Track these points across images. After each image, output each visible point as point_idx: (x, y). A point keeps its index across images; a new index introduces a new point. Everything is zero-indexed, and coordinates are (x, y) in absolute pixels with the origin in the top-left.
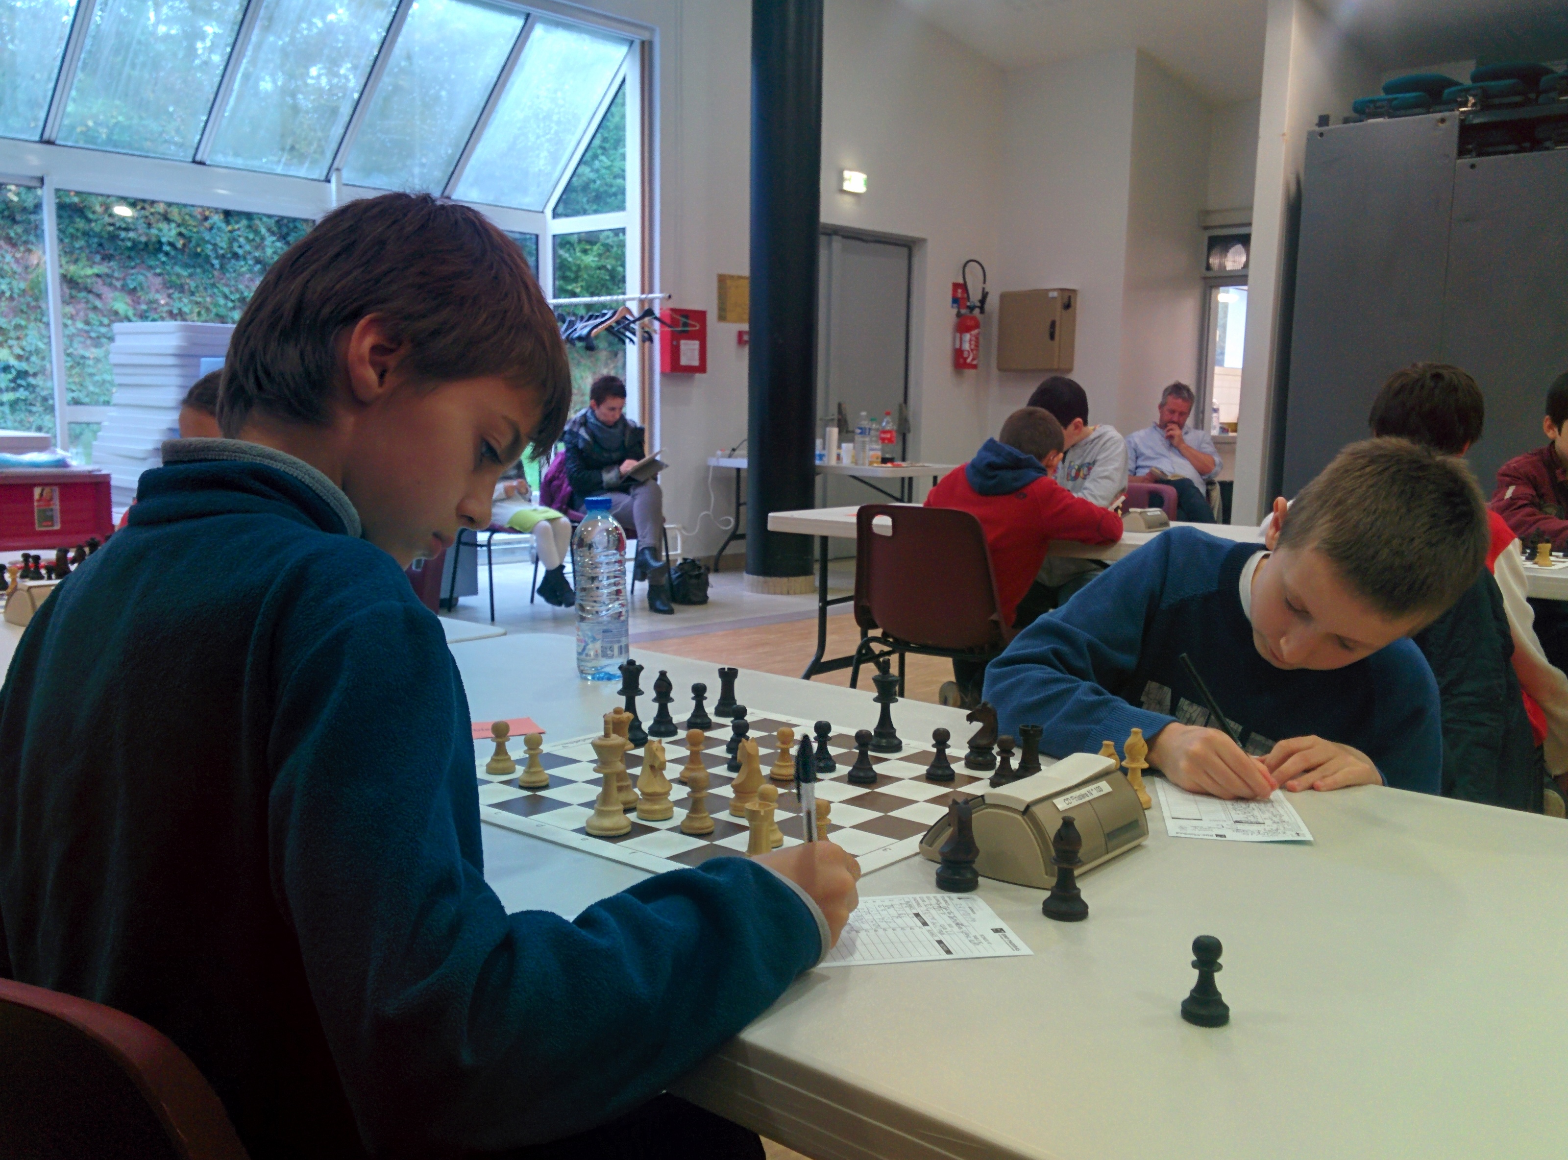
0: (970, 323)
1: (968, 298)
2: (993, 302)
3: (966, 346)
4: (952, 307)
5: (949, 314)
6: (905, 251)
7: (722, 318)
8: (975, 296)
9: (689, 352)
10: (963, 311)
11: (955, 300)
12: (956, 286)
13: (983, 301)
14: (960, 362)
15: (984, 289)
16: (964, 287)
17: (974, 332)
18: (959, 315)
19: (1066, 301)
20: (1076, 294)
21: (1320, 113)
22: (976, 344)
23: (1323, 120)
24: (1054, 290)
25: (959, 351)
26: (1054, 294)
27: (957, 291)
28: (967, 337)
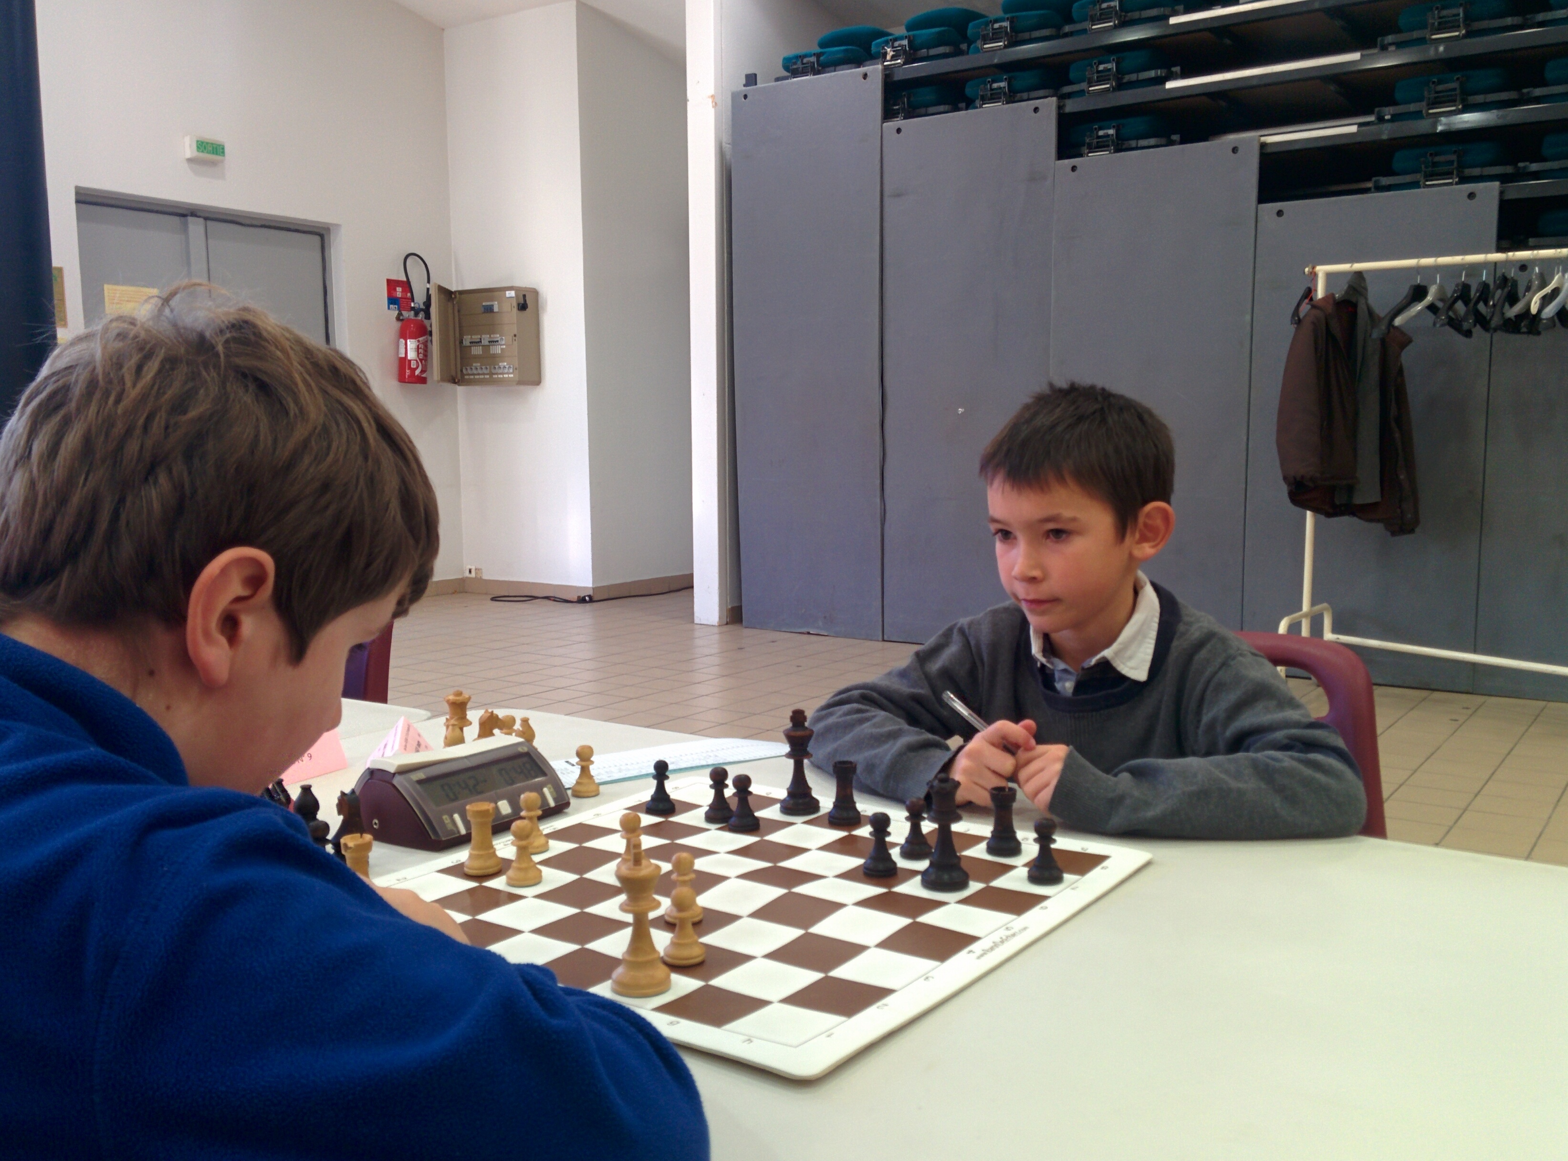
0: (411, 327)
1: (408, 298)
3: (411, 355)
4: (389, 308)
5: (387, 317)
6: (317, 239)
8: (418, 296)
10: (406, 314)
11: (392, 300)
12: (392, 284)
13: (428, 302)
14: (405, 374)
15: (429, 287)
16: (407, 285)
17: (420, 339)
18: (400, 318)
19: (523, 302)
20: (535, 293)
21: (750, 72)
22: (424, 353)
23: (751, 80)
24: (511, 288)
25: (403, 362)
26: (512, 294)
27: (395, 290)
28: (412, 344)
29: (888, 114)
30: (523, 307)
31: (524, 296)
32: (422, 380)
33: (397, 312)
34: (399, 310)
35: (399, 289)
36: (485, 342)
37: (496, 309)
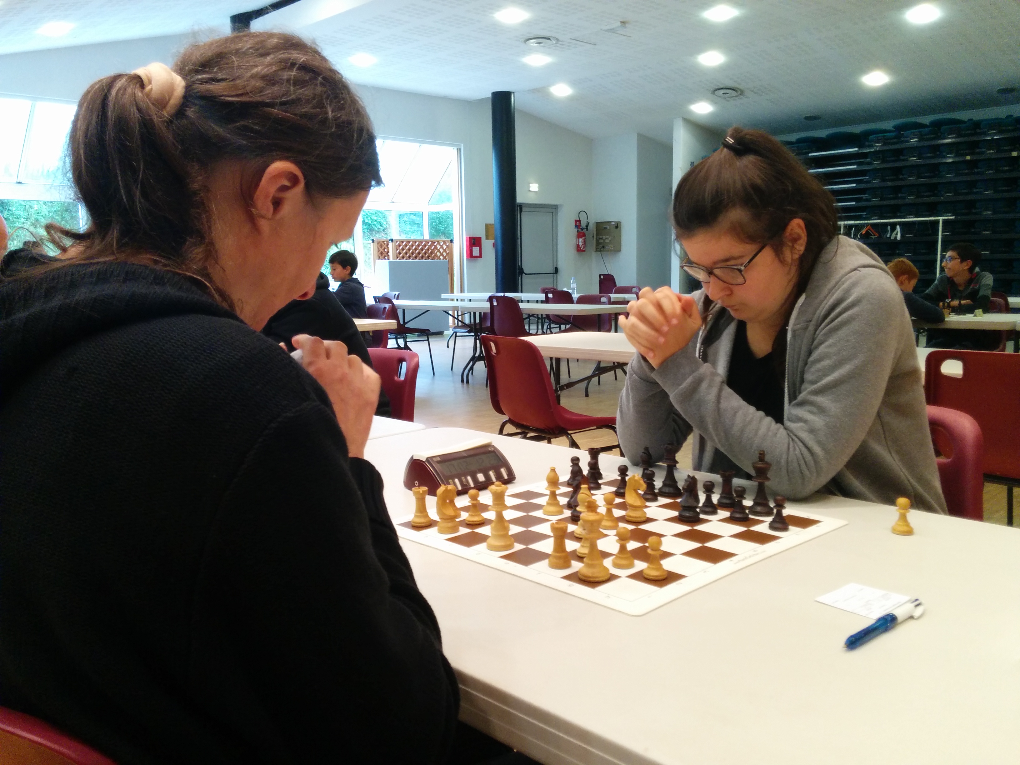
0: (582, 235)
1: (581, 225)
2: (592, 225)
3: (580, 244)
4: (575, 228)
5: (574, 231)
7: (487, 238)
8: (583, 224)
9: (476, 251)
10: (580, 230)
11: (576, 226)
12: (576, 221)
13: (587, 226)
14: (579, 249)
15: (587, 222)
16: (580, 221)
17: (584, 238)
18: (578, 232)
20: (620, 222)
22: (585, 241)
24: (613, 222)
25: (578, 246)
26: (614, 223)
27: (577, 223)
28: (581, 240)
30: (617, 227)
31: (617, 224)
32: (584, 251)
33: (577, 230)
34: (578, 229)
35: (578, 223)
36: (603, 239)
37: (608, 228)
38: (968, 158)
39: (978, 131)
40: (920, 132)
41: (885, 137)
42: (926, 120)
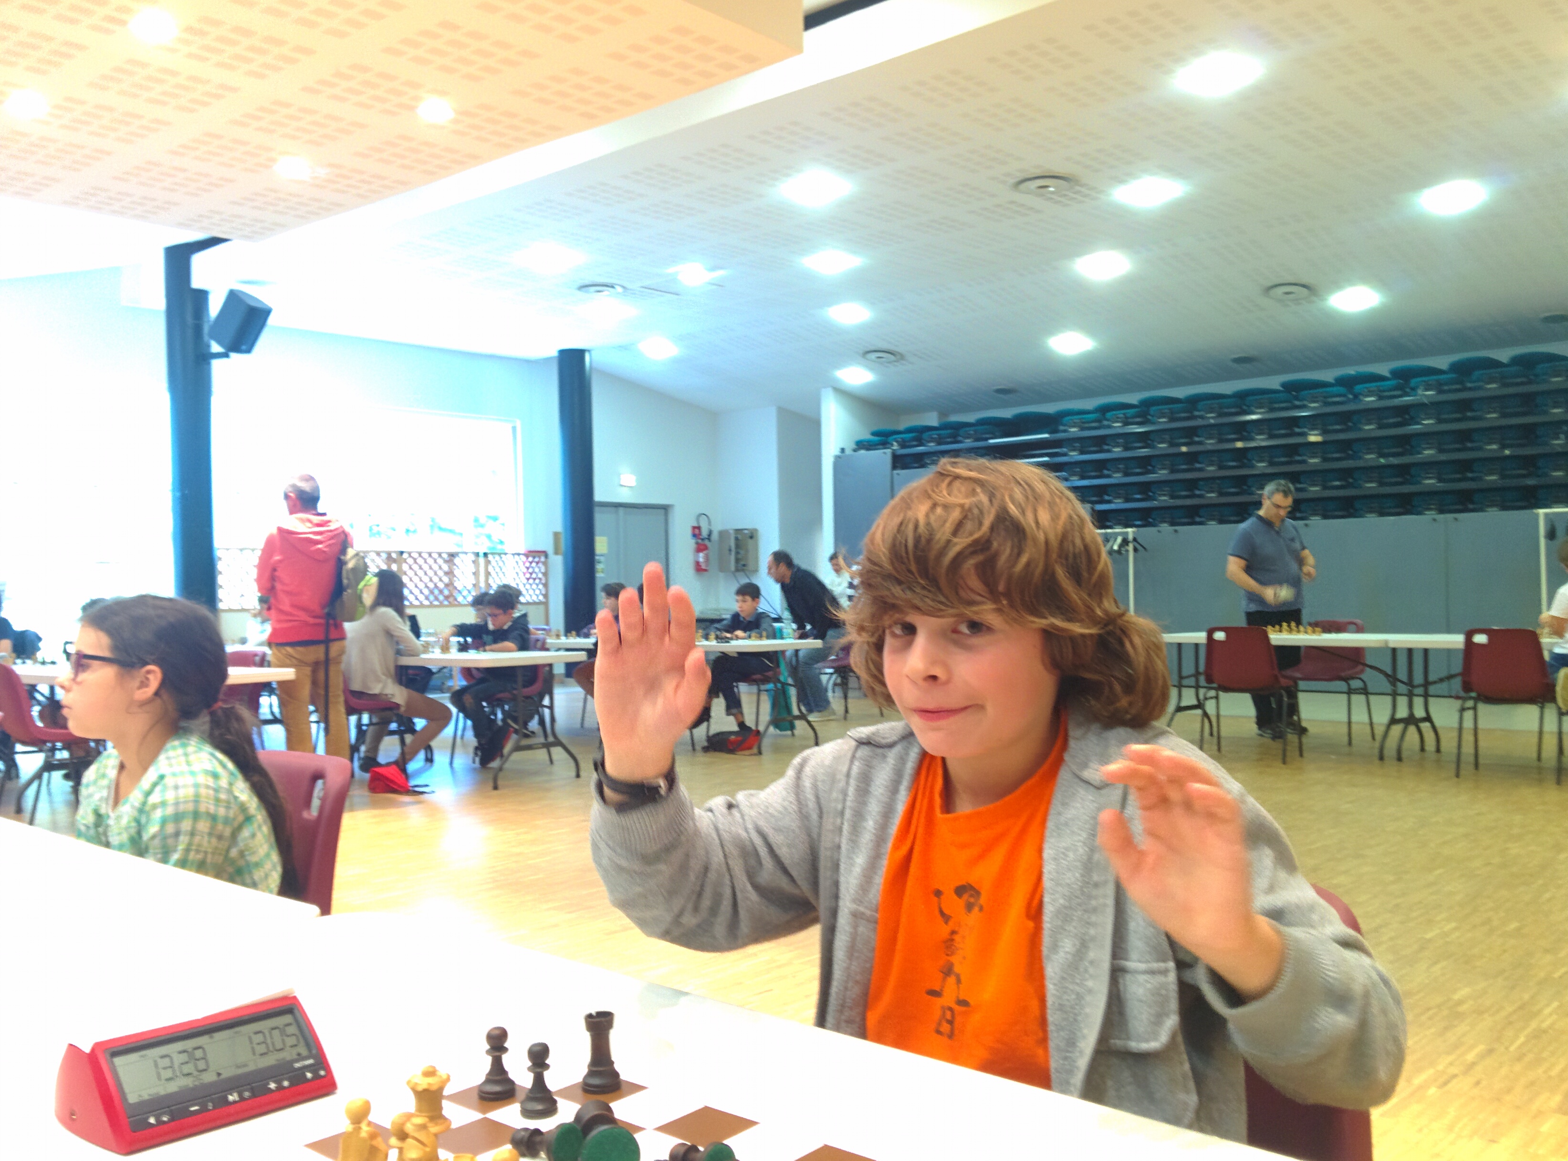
0: (702, 547)
1: (700, 534)
2: (715, 536)
3: (701, 560)
4: (692, 539)
5: (691, 543)
6: (663, 511)
8: (705, 533)
10: (700, 541)
11: (695, 535)
12: (694, 528)
13: (710, 534)
14: (699, 568)
15: (710, 529)
16: (699, 528)
17: (705, 552)
18: (697, 543)
19: (750, 535)
20: (756, 530)
21: (842, 446)
22: (706, 557)
23: (843, 450)
24: (746, 529)
25: (698, 564)
26: (746, 532)
28: (701, 555)
29: (894, 467)
30: (751, 537)
31: (752, 533)
32: (705, 570)
33: (695, 541)
34: (697, 539)
35: (696, 530)
37: (740, 538)
38: (1184, 449)
39: (1196, 413)
40: (1124, 414)
41: (1084, 420)
42: (1133, 398)
